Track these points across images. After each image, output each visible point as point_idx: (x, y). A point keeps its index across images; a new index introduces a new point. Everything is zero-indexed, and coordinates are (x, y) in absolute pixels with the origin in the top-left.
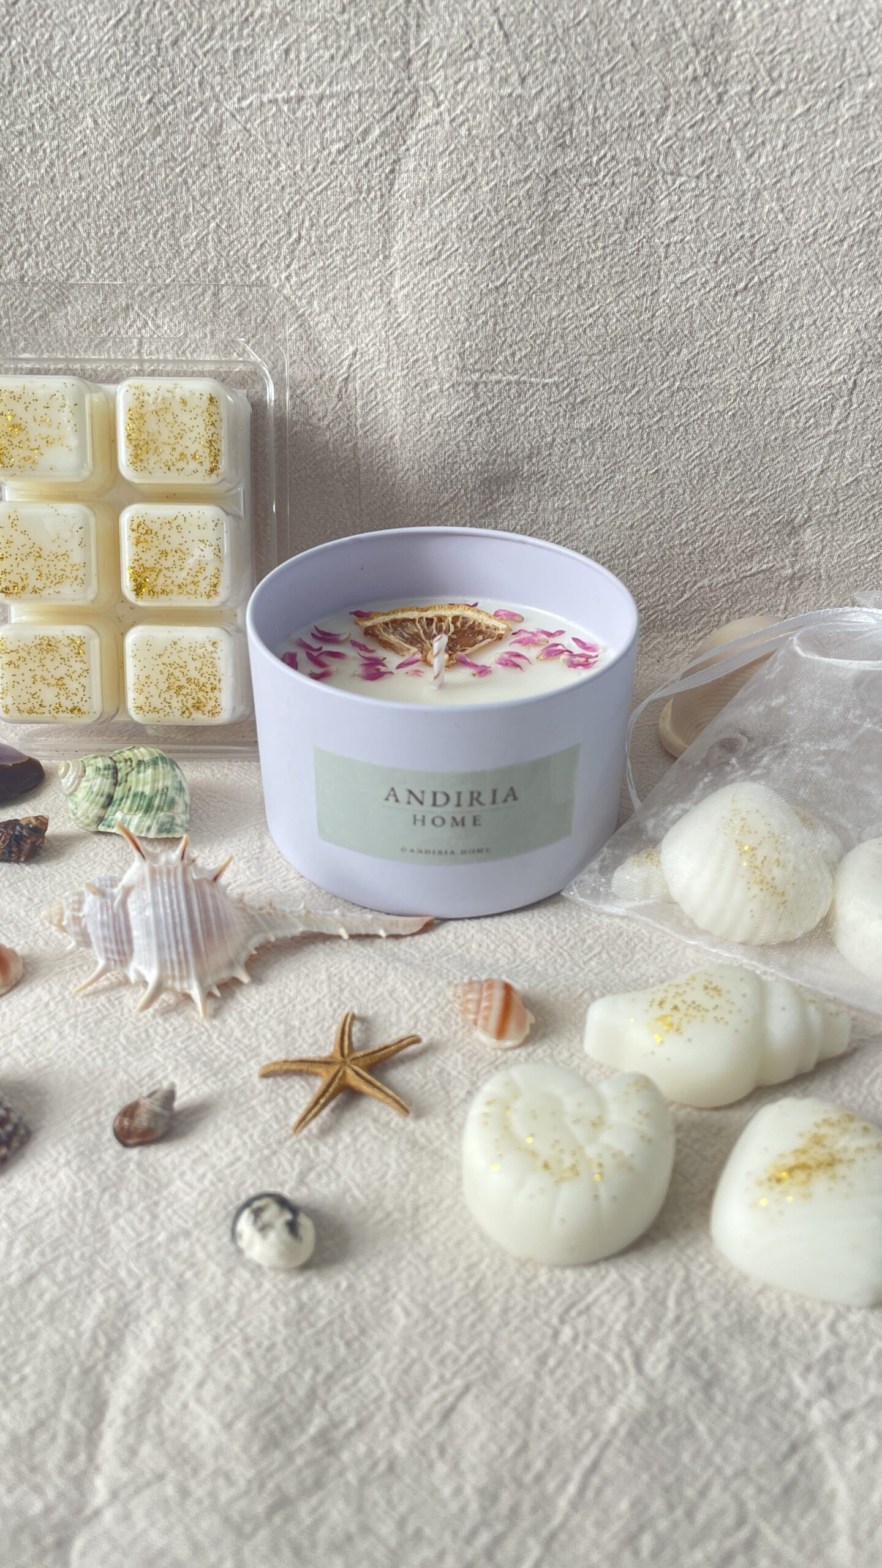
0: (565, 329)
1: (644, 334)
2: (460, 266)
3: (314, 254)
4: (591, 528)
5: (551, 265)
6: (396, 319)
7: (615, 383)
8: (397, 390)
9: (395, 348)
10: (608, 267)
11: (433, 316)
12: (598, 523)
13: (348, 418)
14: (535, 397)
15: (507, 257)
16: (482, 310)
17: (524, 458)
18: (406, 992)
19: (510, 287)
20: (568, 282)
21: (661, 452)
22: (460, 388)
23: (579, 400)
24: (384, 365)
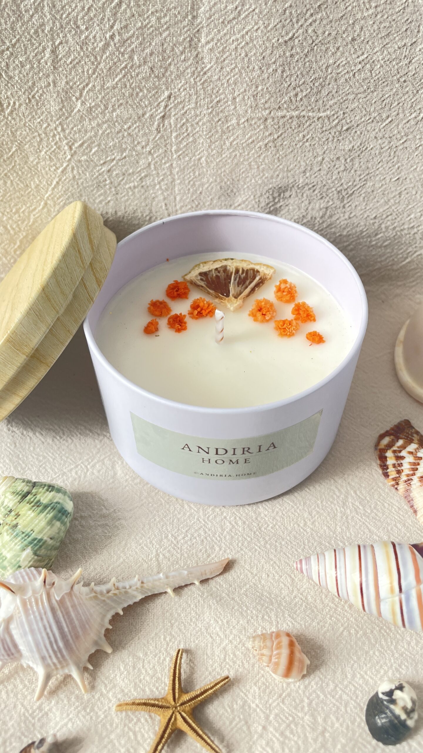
0: (338, 74)
1: (401, 77)
2: (256, 24)
3: (133, 16)
4: (346, 219)
5: (331, 21)
6: (202, 69)
7: (373, 115)
8: (203, 124)
9: (202, 92)
10: (378, 23)
11: (233, 66)
12: (352, 215)
13: (165, 146)
14: (311, 127)
15: (295, 16)
16: (273, 60)
17: (300, 173)
18: (218, 629)
19: (297, 41)
20: (344, 36)
21: (403, 165)
22: (253, 122)
23: (345, 128)
24: (193, 105)
